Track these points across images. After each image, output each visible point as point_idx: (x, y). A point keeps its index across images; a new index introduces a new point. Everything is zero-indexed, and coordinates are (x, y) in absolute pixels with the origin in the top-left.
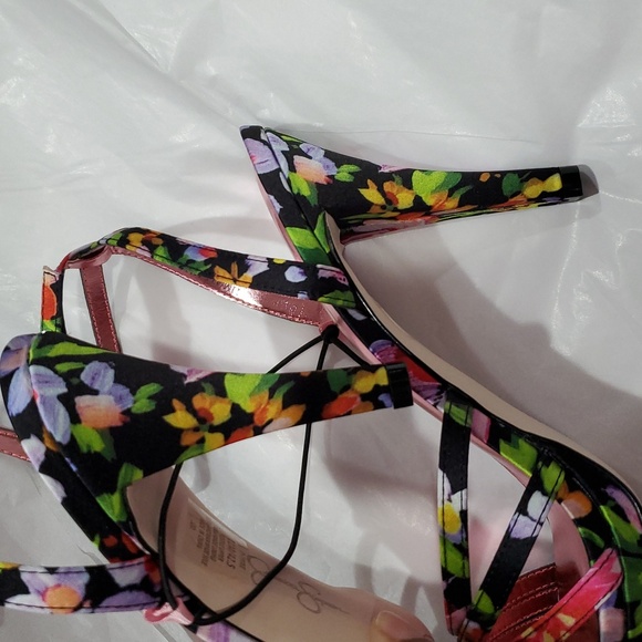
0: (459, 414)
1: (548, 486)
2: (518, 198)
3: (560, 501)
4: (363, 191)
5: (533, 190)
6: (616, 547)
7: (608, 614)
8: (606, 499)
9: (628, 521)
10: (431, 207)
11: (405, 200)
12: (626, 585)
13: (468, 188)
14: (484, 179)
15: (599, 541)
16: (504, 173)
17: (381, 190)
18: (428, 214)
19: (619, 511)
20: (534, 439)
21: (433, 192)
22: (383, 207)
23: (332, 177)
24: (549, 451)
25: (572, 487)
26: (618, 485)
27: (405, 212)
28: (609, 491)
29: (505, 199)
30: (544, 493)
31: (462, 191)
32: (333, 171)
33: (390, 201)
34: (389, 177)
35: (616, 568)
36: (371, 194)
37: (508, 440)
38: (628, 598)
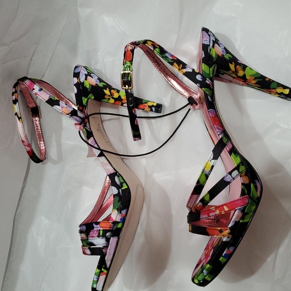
0: (225, 140)
1: (241, 170)
2: (274, 90)
3: (241, 176)
4: (230, 64)
5: (279, 90)
6: (249, 196)
7: (239, 212)
8: (254, 183)
9: (257, 191)
10: (247, 80)
11: (241, 73)
12: (247, 207)
13: (261, 80)
14: (266, 79)
15: (246, 191)
16: (273, 81)
17: (235, 67)
18: (245, 82)
19: (256, 187)
21: (251, 76)
22: (233, 72)
23: (223, 55)
24: (244, 162)
25: (246, 175)
27: (239, 77)
28: (256, 181)
29: (270, 89)
30: (239, 171)
31: (259, 80)
32: (225, 54)
33: (236, 72)
34: (240, 64)
35: (247, 201)
36: (232, 66)
37: (235, 154)
38: (246, 211)
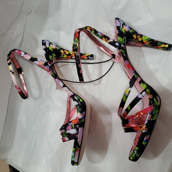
0: (136, 76)
1: (147, 91)
2: (160, 46)
3: (148, 95)
4: (133, 35)
5: (163, 46)
6: (154, 105)
7: (149, 115)
8: (155, 97)
9: (158, 102)
10: (144, 42)
11: (140, 39)
12: (154, 112)
13: (152, 41)
14: (155, 41)
15: (152, 103)
16: (159, 41)
17: (136, 36)
18: (143, 44)
19: (157, 100)
20: (147, 85)
21: (145, 40)
22: (136, 39)
23: (129, 31)
24: (149, 87)
25: (150, 94)
26: (159, 96)
27: (139, 42)
28: (157, 96)
29: (158, 46)
31: (151, 42)
32: (129, 30)
33: (137, 39)
34: (139, 35)
35: (153, 108)
36: (135, 36)
37: (143, 83)
38: (153, 114)
